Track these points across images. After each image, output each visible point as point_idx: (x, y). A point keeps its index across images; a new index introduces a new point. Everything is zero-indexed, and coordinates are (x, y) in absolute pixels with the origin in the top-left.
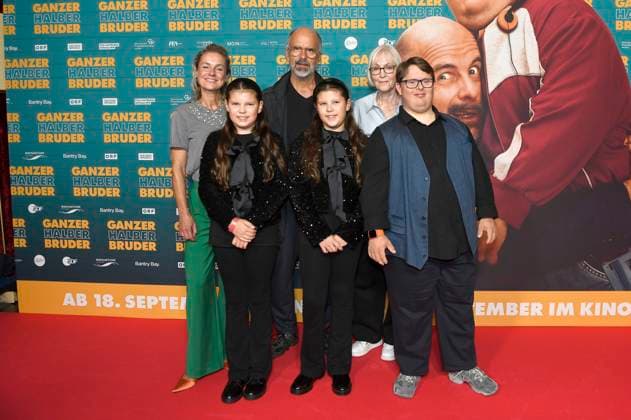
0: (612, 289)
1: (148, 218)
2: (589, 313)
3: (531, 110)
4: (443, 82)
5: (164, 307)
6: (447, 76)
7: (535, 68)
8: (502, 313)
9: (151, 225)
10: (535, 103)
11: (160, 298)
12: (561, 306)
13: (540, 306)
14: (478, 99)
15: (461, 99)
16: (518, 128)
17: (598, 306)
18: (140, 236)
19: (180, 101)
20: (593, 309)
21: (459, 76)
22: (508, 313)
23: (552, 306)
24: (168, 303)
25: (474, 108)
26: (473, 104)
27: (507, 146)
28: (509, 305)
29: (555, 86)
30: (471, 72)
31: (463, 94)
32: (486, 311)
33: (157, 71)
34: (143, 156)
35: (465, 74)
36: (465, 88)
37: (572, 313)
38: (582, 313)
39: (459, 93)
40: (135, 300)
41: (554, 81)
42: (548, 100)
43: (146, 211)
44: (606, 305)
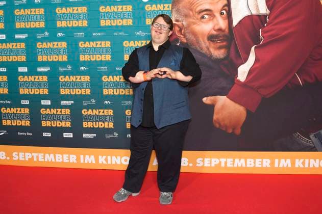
0: (316, 150)
1: (25, 106)
2: (301, 166)
3: (261, 37)
4: (204, 20)
5: (35, 159)
6: (206, 16)
7: (263, 10)
8: (244, 165)
9: (27, 111)
10: (264, 32)
11: (33, 154)
12: (283, 161)
13: (269, 161)
14: (227, 30)
15: (215, 31)
16: (253, 48)
17: (307, 161)
18: (20, 117)
19: (42, 35)
20: (303, 163)
21: (214, 16)
22: (248, 165)
23: (277, 161)
24: (38, 157)
25: (225, 36)
26: (223, 33)
27: (246, 60)
28: (248, 160)
29: (276, 22)
30: (222, 14)
31: (217, 28)
32: (233, 164)
33: (28, 18)
34: (21, 69)
35: (217, 15)
36: (218, 24)
37: (290, 166)
38: (297, 166)
39: (214, 27)
40: (18, 155)
41: (275, 18)
42: (272, 30)
43: (23, 102)
44: (312, 161)
